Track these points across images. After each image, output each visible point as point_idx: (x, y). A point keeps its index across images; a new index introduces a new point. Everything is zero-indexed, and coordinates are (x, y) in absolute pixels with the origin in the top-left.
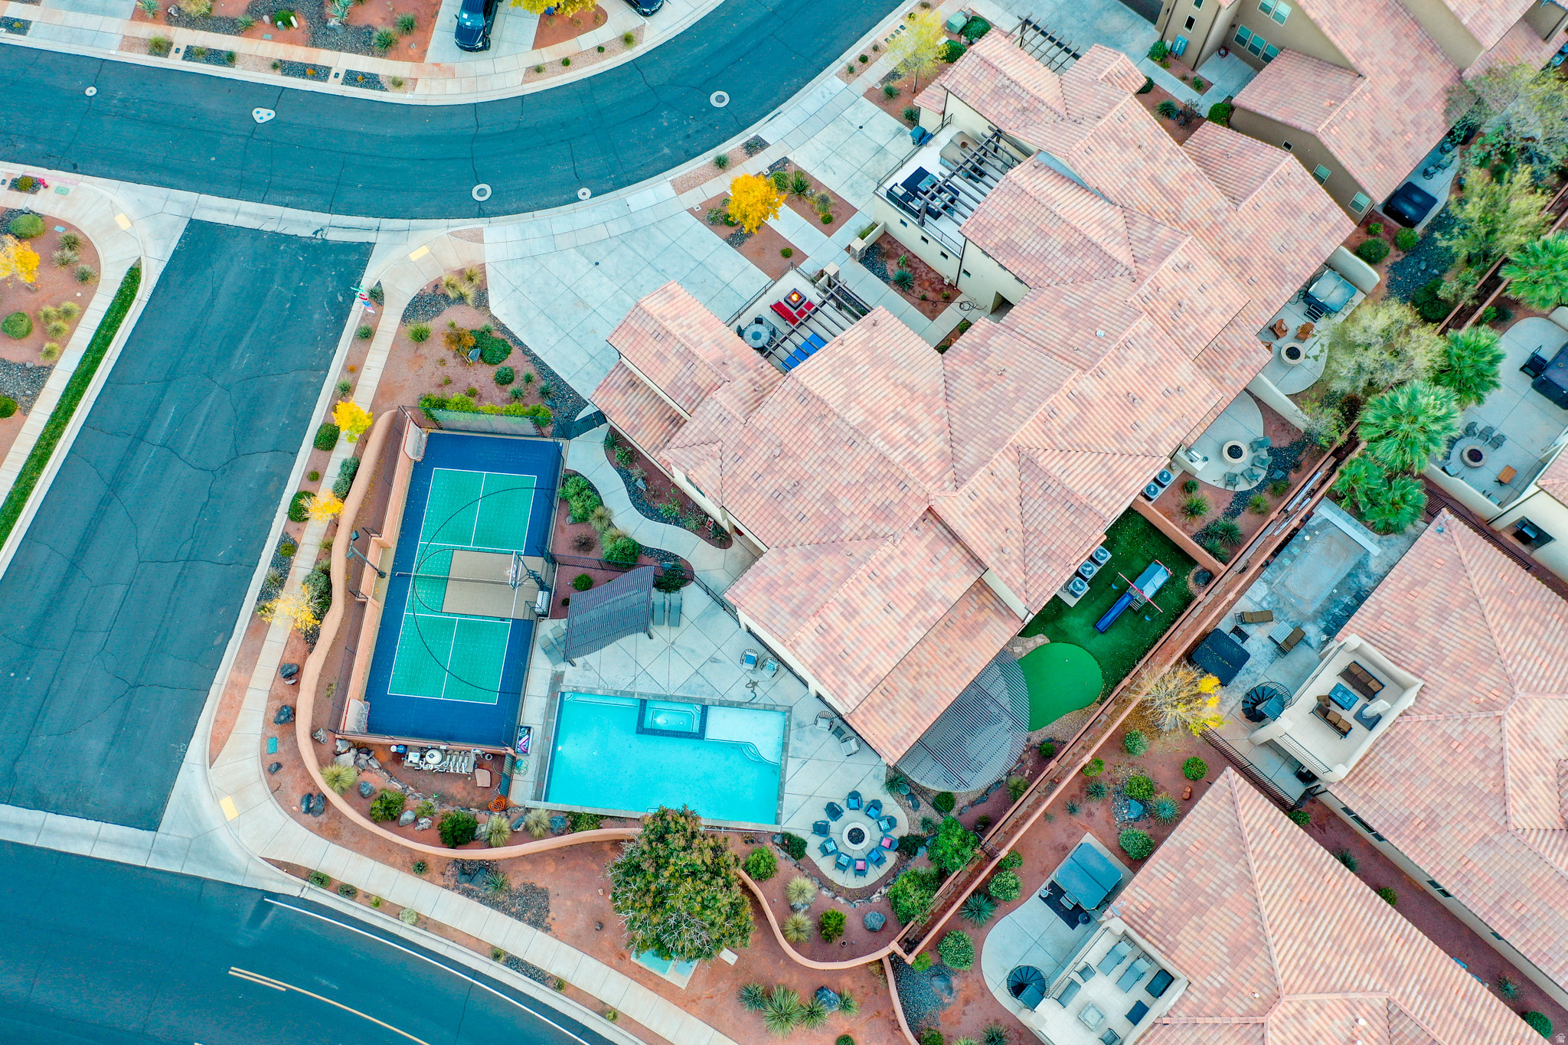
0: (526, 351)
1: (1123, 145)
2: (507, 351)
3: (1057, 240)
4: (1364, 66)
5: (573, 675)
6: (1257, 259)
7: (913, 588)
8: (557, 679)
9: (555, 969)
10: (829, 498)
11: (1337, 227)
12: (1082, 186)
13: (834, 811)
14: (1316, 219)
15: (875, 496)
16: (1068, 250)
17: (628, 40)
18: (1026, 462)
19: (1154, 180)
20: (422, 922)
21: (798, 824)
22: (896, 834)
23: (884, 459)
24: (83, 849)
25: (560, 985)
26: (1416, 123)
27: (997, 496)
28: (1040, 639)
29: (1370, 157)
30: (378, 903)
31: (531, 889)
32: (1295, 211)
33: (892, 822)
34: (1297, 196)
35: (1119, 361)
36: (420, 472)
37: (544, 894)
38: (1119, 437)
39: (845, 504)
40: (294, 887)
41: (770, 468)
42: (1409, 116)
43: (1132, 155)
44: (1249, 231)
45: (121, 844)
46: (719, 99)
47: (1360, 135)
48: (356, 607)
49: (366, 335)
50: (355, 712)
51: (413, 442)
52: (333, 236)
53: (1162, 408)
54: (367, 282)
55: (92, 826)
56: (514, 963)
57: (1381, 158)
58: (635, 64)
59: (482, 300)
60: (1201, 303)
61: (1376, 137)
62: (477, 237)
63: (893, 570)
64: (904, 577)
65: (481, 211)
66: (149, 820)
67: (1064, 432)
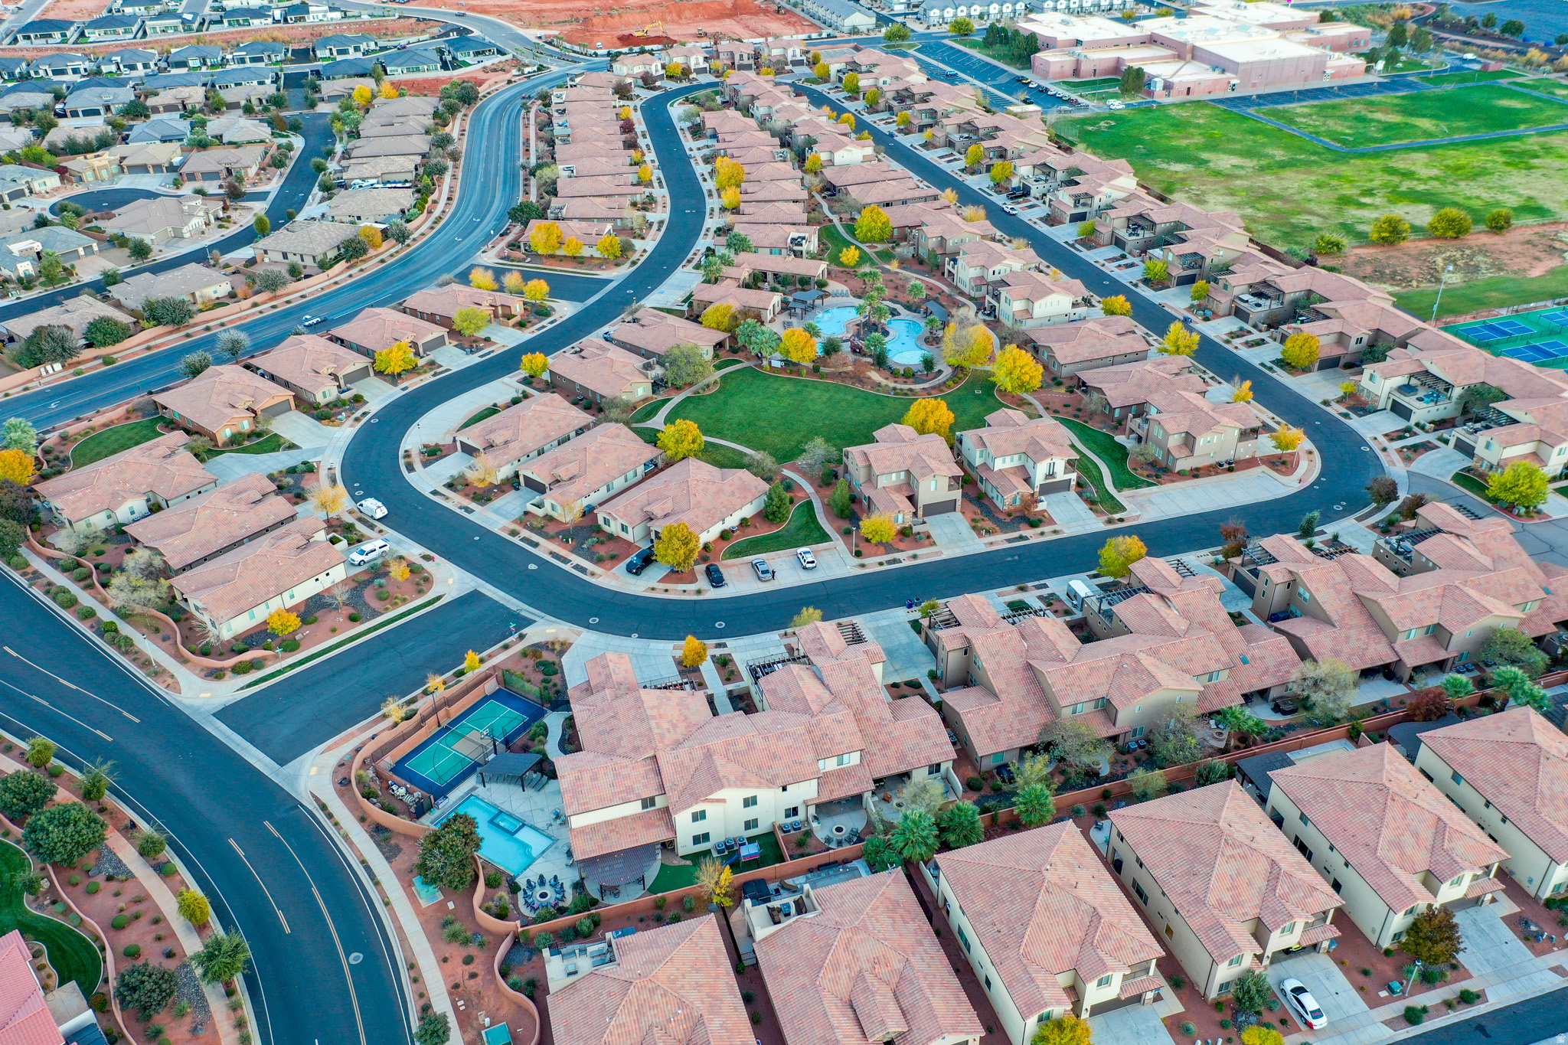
0: (563, 676)
1: (851, 674)
2: (555, 673)
3: (793, 694)
4: (1003, 696)
5: (481, 791)
6: (893, 747)
7: (628, 783)
8: (474, 788)
9: (380, 877)
10: (620, 739)
11: (946, 753)
12: (823, 683)
13: (542, 881)
14: (936, 745)
15: (637, 743)
16: (795, 699)
17: (699, 592)
18: (709, 755)
19: (859, 694)
20: (346, 838)
21: (521, 881)
22: (561, 904)
23: (650, 730)
24: (252, 761)
25: (377, 884)
26: (1020, 732)
27: (687, 762)
28: (689, 863)
29: (985, 734)
30: (336, 824)
31: (397, 846)
32: (926, 737)
33: (563, 899)
34: (930, 730)
35: (779, 738)
36: (486, 699)
37: (400, 850)
38: (760, 768)
39: (624, 743)
40: (312, 806)
41: (606, 722)
42: (1017, 726)
43: (853, 680)
44: (896, 734)
45: (266, 765)
46: (720, 625)
47: (984, 723)
48: (418, 727)
49: (506, 647)
50: (388, 761)
51: (491, 686)
52: (523, 613)
53: (788, 766)
54: (524, 631)
55: (262, 755)
56: (368, 869)
57: (991, 738)
58: (695, 601)
59: (561, 653)
60: (838, 739)
61: (993, 728)
62: (579, 634)
63: (624, 772)
64: (628, 776)
65: (588, 627)
66: (282, 762)
67: (735, 753)
